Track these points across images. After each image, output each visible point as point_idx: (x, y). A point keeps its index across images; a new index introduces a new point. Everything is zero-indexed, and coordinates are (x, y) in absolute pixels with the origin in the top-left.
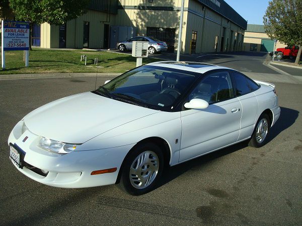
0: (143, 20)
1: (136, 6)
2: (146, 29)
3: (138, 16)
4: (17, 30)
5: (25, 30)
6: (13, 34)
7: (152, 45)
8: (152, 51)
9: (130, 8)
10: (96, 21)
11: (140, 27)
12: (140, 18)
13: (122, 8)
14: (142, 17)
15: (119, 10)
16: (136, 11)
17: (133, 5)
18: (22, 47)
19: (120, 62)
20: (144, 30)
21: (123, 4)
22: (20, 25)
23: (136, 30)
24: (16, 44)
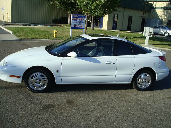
0: (166, 16)
1: (162, 8)
2: (167, 21)
3: (163, 13)
4: (79, 18)
5: (83, 19)
6: (77, 21)
7: (167, 31)
8: (166, 34)
9: (159, 8)
10: (137, 16)
11: (164, 19)
12: (164, 14)
13: (154, 8)
14: (165, 14)
15: (152, 10)
16: (162, 10)
17: (160, 7)
18: (81, 27)
19: (140, 39)
20: (166, 22)
21: (154, 6)
22: (80, 16)
23: (161, 21)
24: (78, 26)
